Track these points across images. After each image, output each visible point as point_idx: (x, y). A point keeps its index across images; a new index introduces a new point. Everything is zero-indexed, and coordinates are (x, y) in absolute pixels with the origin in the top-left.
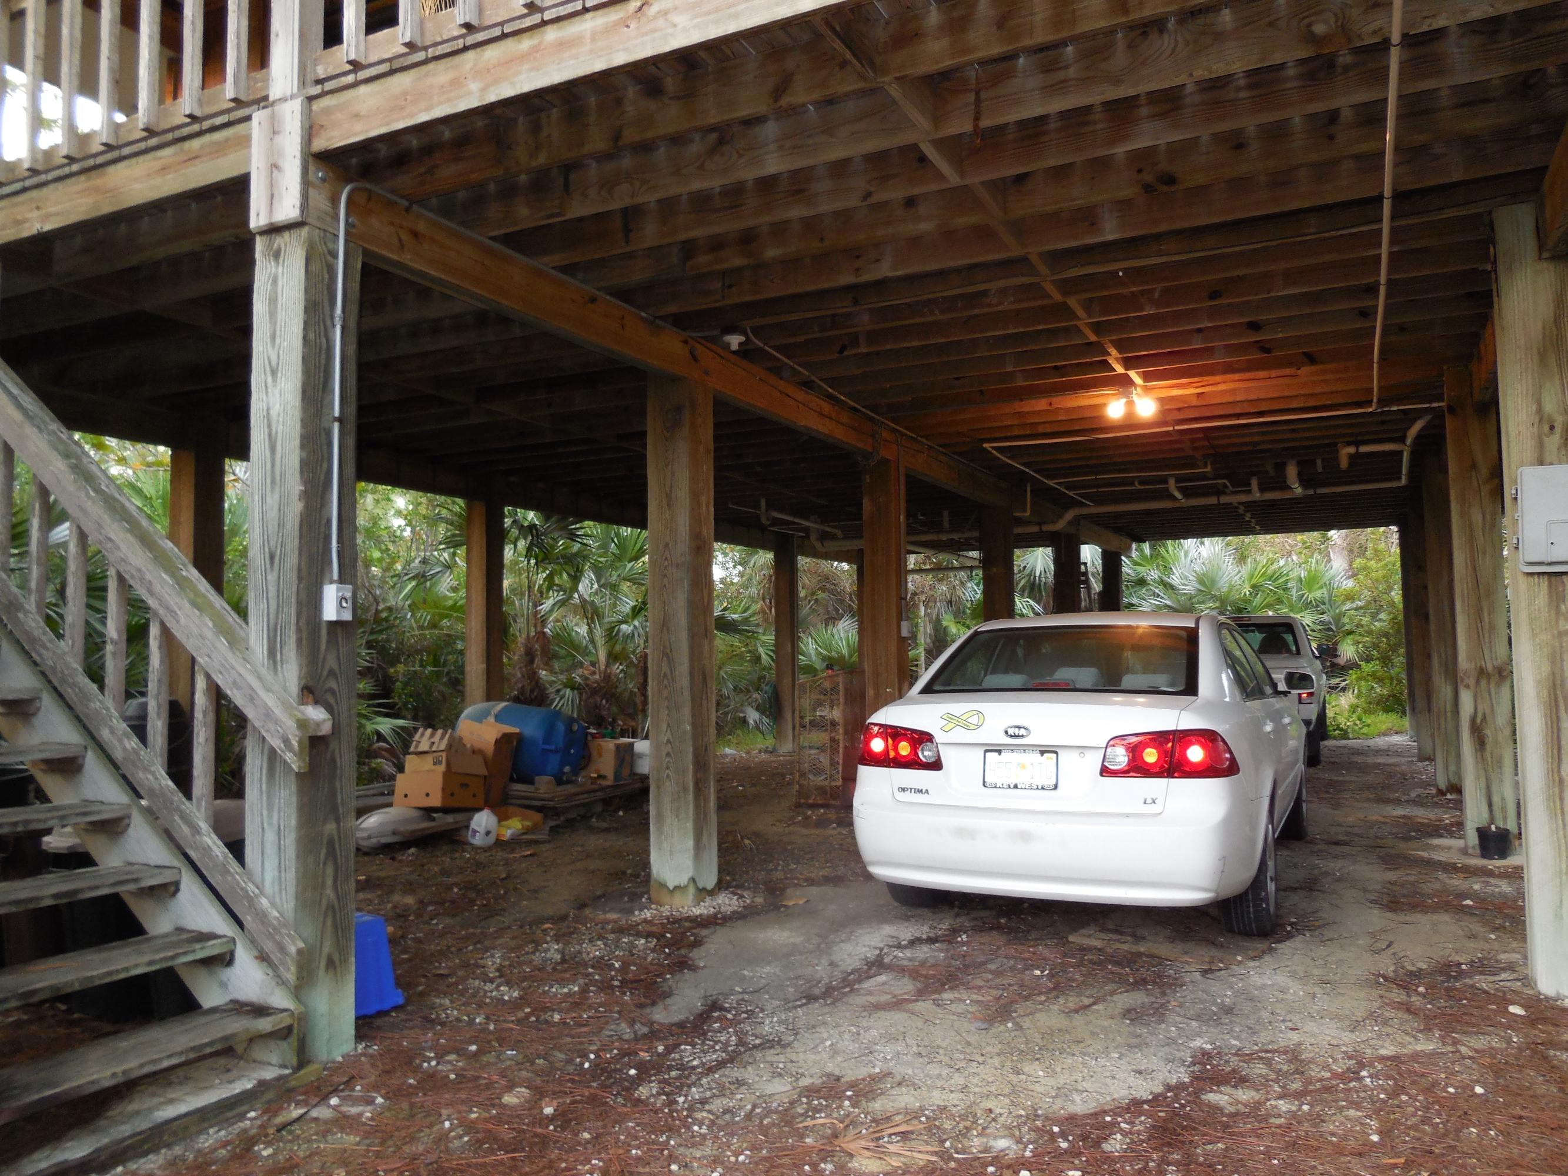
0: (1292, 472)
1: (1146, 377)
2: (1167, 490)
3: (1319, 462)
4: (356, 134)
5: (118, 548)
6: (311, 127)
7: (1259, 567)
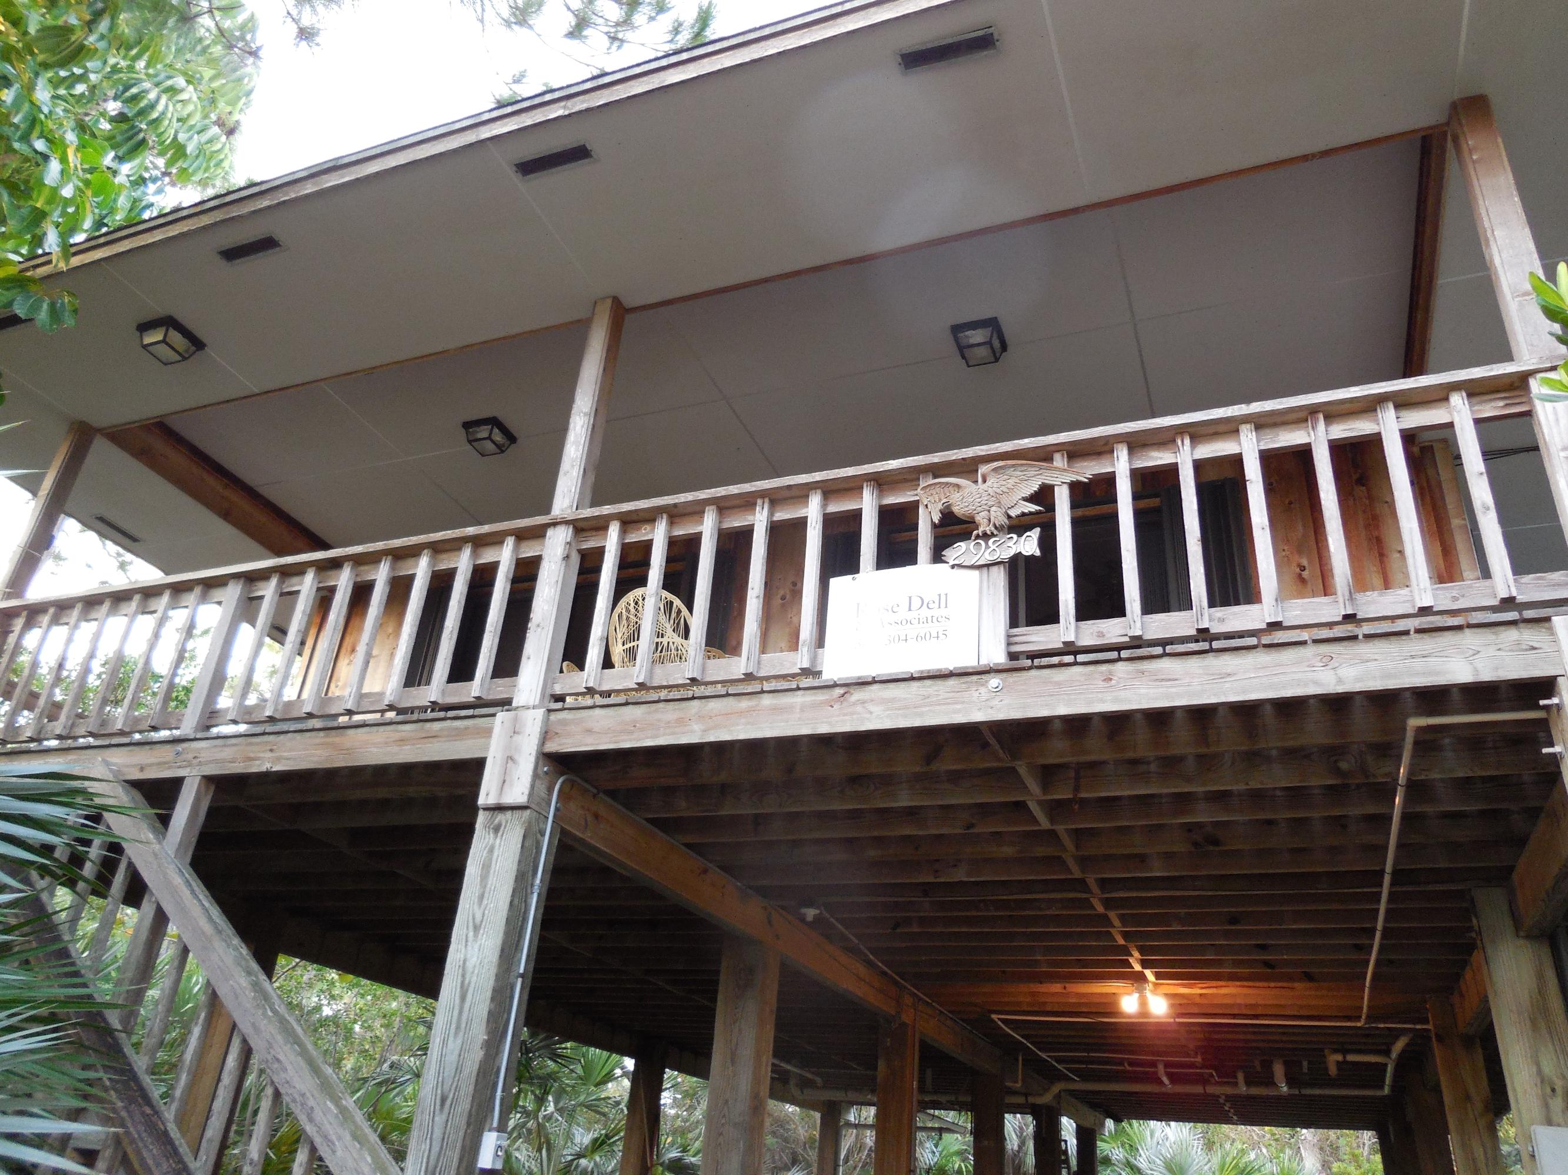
0: (1279, 1070)
1: (1158, 976)
2: (1156, 1073)
3: (1305, 1064)
4: (587, 745)
5: (285, 1070)
6: (546, 732)
7: (1228, 1160)
